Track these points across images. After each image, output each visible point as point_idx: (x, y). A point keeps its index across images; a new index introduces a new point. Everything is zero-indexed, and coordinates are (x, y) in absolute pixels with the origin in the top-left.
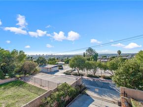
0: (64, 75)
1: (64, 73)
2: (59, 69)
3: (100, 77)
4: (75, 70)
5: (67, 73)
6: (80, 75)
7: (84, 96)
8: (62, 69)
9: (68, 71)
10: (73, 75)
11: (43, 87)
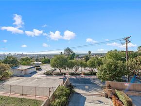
0: (45, 76)
1: (44, 74)
2: (37, 69)
3: (81, 74)
4: (55, 70)
5: (48, 74)
6: (62, 74)
7: (75, 95)
8: (40, 69)
9: (48, 72)
10: (55, 75)
11: (26, 95)
